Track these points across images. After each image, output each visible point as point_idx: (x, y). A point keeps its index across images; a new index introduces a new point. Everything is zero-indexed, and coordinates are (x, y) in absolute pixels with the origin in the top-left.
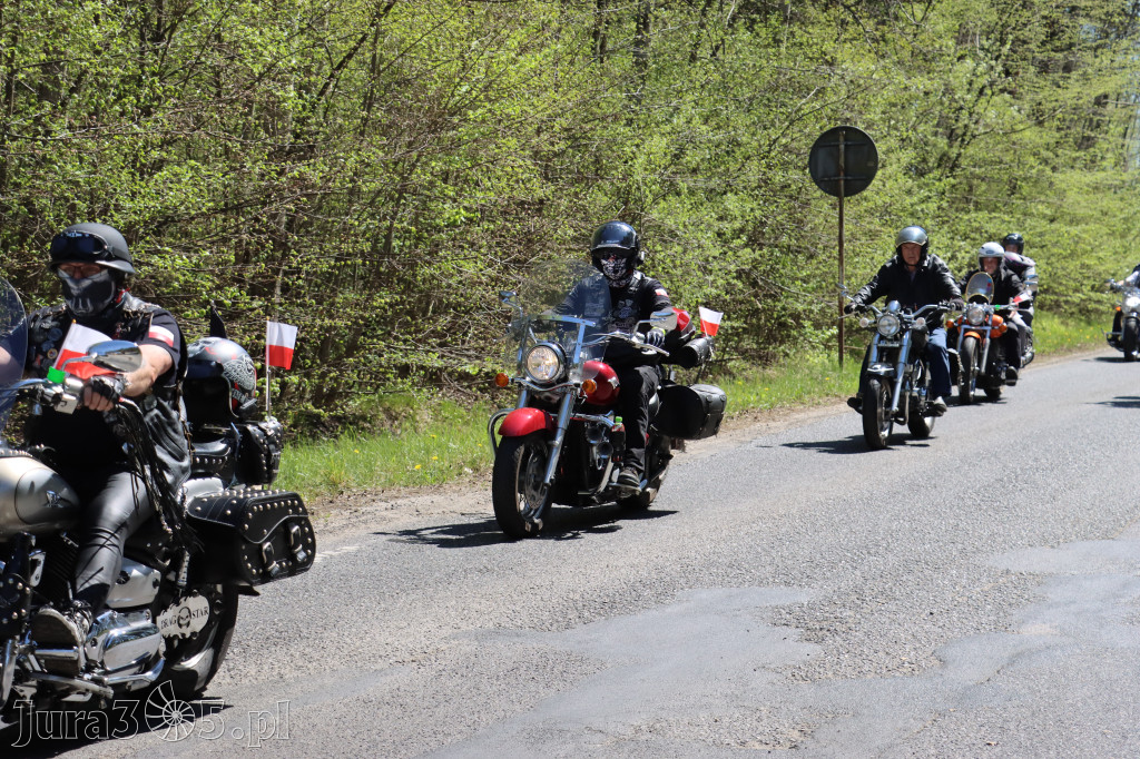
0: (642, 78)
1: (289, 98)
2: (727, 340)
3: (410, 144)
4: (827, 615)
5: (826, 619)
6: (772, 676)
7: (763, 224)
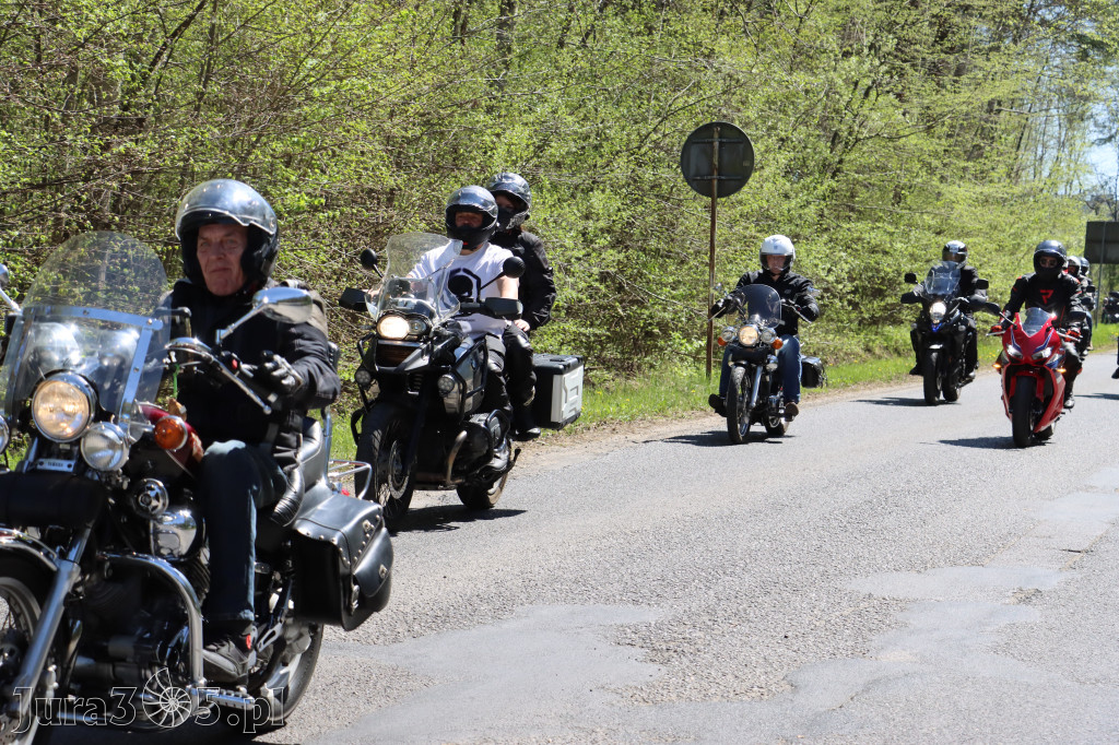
0: (505, 62)
1: (117, 67)
2: (589, 348)
3: (250, 122)
4: (675, 635)
5: (675, 640)
6: (610, 697)
7: (631, 225)
